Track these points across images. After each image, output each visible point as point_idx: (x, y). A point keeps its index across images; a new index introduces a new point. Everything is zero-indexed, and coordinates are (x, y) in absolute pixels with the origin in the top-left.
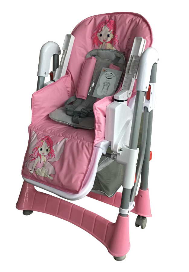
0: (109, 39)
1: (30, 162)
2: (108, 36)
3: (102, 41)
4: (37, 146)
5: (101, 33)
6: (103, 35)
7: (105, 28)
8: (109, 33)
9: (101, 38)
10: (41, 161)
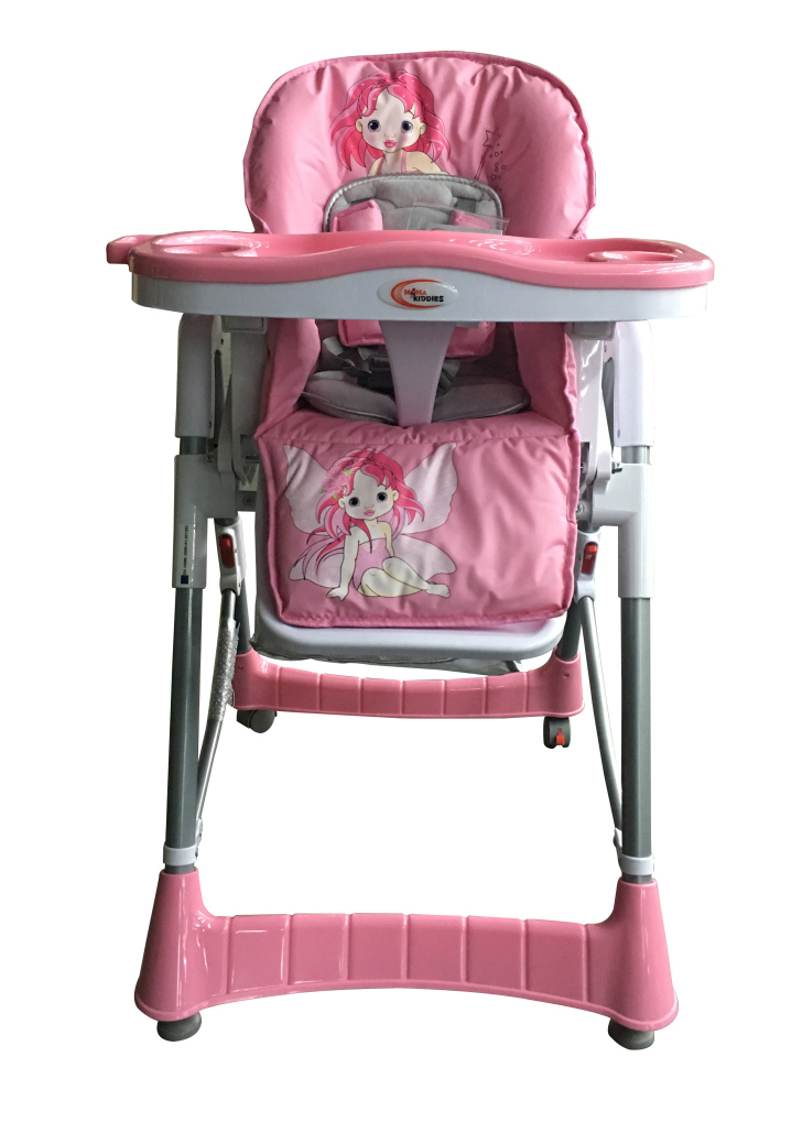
0: (412, 137)
1: (319, 560)
2: (406, 126)
3: (381, 147)
4: (333, 494)
5: (372, 117)
6: (382, 123)
7: (387, 99)
8: (408, 117)
9: (377, 134)
10: (370, 541)
